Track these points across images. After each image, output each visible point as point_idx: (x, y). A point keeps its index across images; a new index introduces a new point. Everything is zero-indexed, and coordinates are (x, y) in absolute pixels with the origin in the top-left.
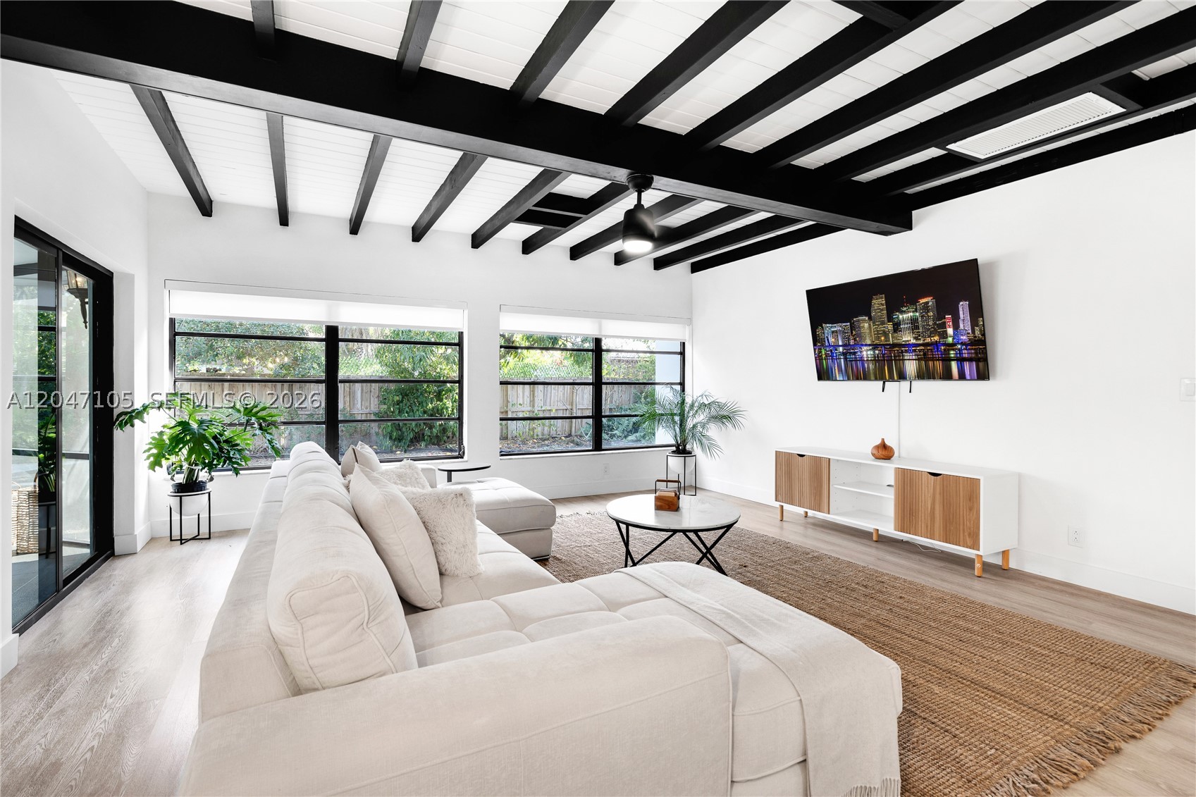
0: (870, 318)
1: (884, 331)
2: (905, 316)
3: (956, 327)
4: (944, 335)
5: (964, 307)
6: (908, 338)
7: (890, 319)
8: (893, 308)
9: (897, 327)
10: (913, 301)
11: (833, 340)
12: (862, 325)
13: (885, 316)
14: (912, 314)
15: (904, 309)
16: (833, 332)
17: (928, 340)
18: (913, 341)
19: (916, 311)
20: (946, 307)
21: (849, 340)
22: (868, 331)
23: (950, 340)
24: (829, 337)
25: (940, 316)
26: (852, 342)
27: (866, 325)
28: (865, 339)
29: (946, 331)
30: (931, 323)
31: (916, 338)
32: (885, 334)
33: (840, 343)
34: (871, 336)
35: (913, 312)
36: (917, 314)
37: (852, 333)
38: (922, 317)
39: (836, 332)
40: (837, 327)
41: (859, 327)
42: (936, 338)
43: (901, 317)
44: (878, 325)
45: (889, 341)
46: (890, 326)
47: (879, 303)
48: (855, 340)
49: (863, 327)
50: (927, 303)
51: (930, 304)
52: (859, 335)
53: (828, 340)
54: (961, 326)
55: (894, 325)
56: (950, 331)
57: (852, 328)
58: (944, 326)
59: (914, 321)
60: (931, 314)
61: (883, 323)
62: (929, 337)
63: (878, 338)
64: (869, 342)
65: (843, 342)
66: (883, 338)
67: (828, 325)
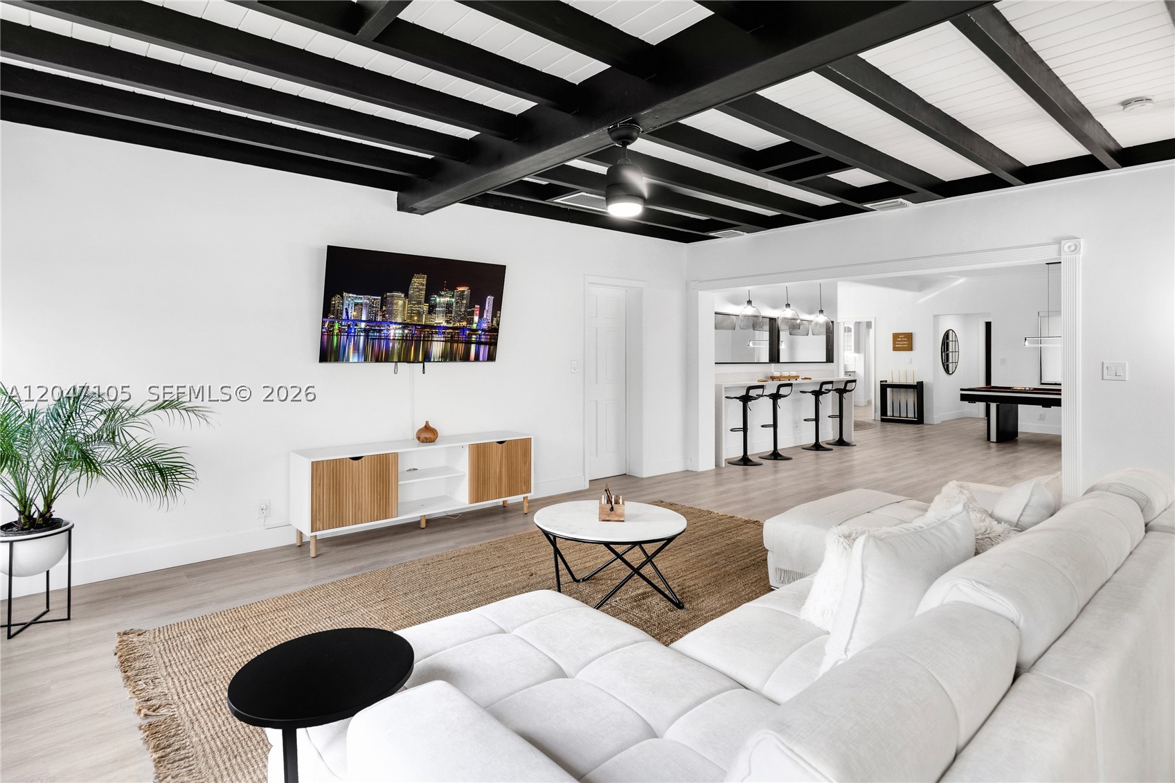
0: (407, 296)
1: (419, 311)
2: (442, 300)
3: (481, 316)
4: (471, 322)
5: (490, 300)
6: (440, 320)
7: (427, 300)
8: (432, 290)
9: (432, 310)
10: (452, 288)
11: (355, 313)
12: (395, 301)
13: (423, 296)
14: (448, 299)
15: (443, 293)
16: (356, 304)
17: (457, 324)
18: (445, 324)
19: (453, 297)
20: (477, 299)
21: (376, 315)
22: (401, 309)
23: (474, 326)
24: (350, 309)
25: (471, 305)
26: (379, 318)
27: (401, 302)
28: (396, 316)
29: (473, 319)
30: (463, 310)
31: (447, 322)
32: (419, 314)
33: (364, 318)
34: (404, 315)
35: (450, 297)
36: (453, 300)
37: (381, 308)
38: (457, 303)
39: (361, 304)
40: (364, 299)
41: (392, 303)
42: (464, 323)
43: (438, 300)
44: (414, 304)
45: (422, 321)
46: (425, 307)
47: (419, 282)
48: (384, 316)
49: (397, 304)
50: (464, 291)
51: (466, 293)
52: (391, 313)
53: (347, 313)
54: (485, 317)
55: (430, 306)
56: (476, 319)
57: (383, 303)
58: (472, 313)
59: (449, 306)
60: (464, 302)
61: (419, 303)
62: (459, 321)
63: (411, 317)
64: (399, 320)
65: (367, 317)
66: (416, 318)
67: (351, 295)
